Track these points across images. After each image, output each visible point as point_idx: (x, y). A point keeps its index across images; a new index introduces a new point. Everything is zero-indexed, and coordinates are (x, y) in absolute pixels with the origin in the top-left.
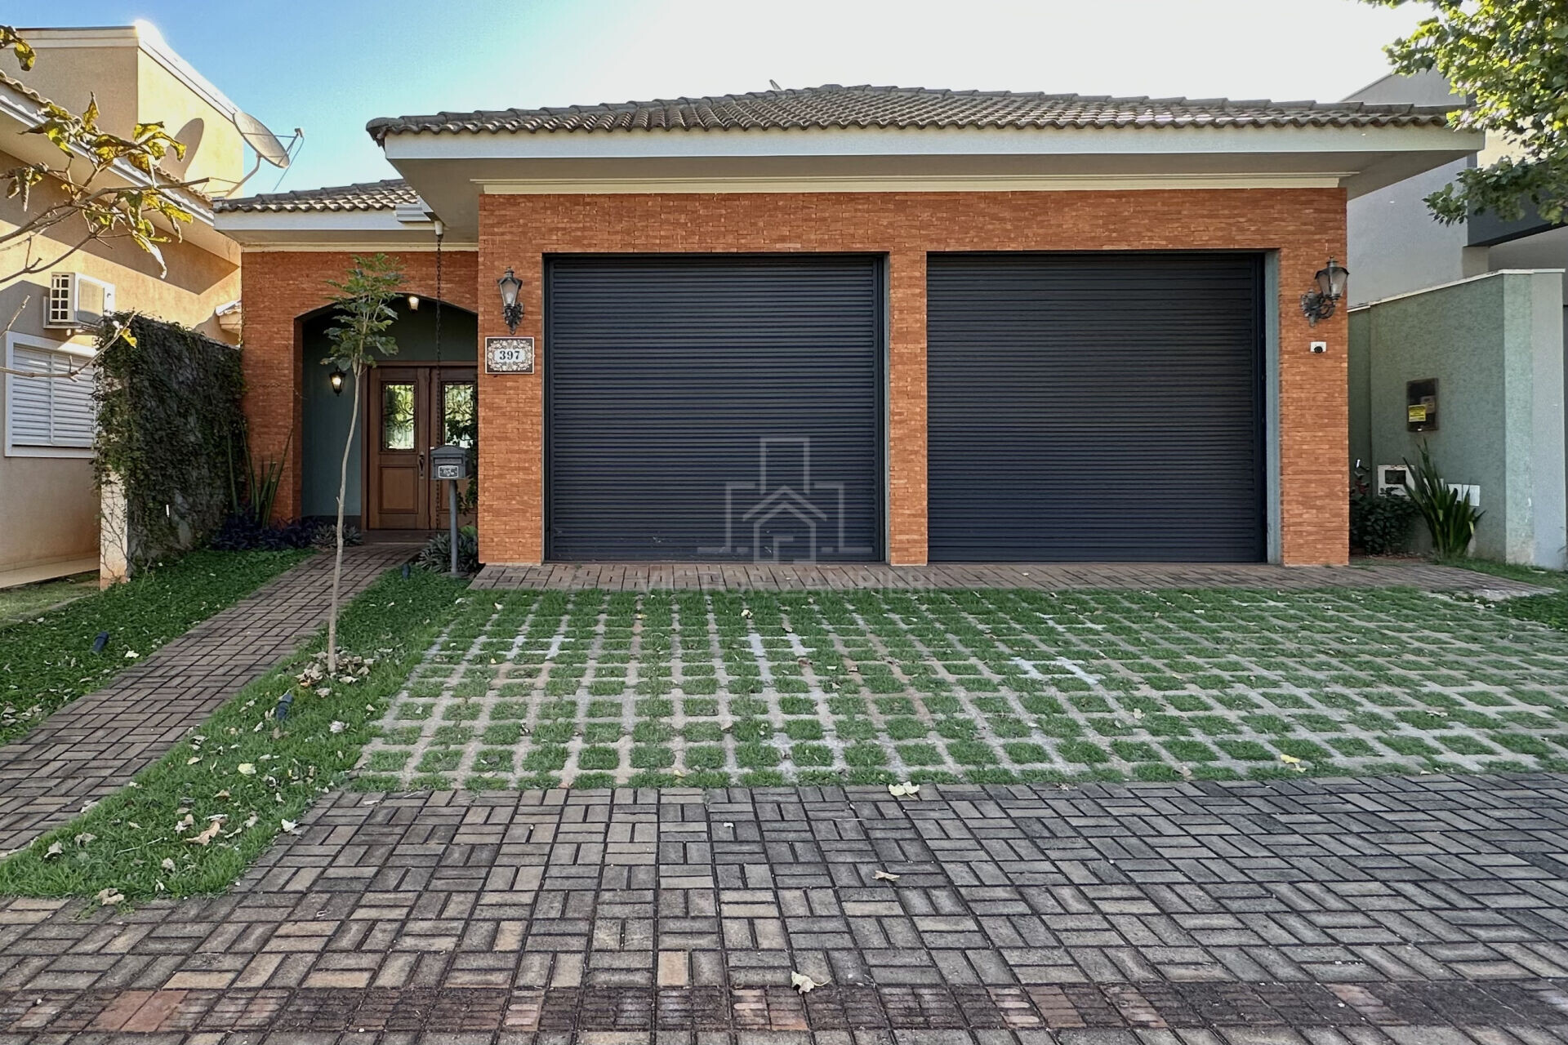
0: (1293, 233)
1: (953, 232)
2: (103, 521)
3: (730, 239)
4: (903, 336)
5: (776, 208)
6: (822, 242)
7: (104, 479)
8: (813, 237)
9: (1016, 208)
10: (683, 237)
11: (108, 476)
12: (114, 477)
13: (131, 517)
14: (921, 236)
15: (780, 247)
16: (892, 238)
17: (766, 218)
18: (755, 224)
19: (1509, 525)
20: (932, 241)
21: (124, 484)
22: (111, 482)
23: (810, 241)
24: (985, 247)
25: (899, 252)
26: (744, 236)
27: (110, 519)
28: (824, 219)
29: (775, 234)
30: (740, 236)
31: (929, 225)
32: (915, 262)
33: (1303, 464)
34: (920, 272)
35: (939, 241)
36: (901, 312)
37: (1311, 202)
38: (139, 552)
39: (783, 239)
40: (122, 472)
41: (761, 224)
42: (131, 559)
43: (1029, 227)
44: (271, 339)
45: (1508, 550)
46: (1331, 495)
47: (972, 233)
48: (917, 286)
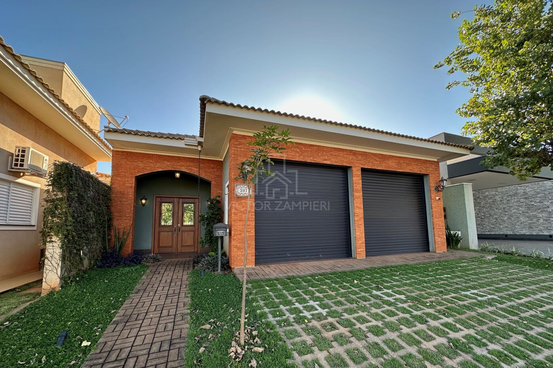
0: (431, 171)
1: (366, 163)
2: (46, 261)
3: (311, 158)
4: (357, 191)
5: (324, 150)
6: (336, 162)
7: (48, 240)
8: (333, 160)
9: (380, 158)
10: (298, 156)
11: (51, 238)
12: (54, 238)
13: (63, 258)
14: (359, 163)
15: (325, 162)
16: (352, 163)
17: (321, 153)
18: (318, 155)
19: (470, 240)
20: (362, 165)
21: (61, 242)
22: (53, 241)
23: (333, 161)
24: (373, 168)
25: (354, 167)
26: (315, 158)
27: (50, 259)
28: (336, 155)
29: (324, 158)
30: (314, 158)
31: (360, 160)
32: (358, 170)
33: (437, 227)
34: (360, 173)
35: (363, 165)
36: (356, 184)
37: (433, 164)
38: (66, 274)
39: (325, 160)
40: (60, 237)
41: (320, 155)
42: (62, 278)
43: (383, 163)
44: (124, 183)
45: (470, 246)
46: (443, 234)
47: (371, 164)
48: (359, 177)
